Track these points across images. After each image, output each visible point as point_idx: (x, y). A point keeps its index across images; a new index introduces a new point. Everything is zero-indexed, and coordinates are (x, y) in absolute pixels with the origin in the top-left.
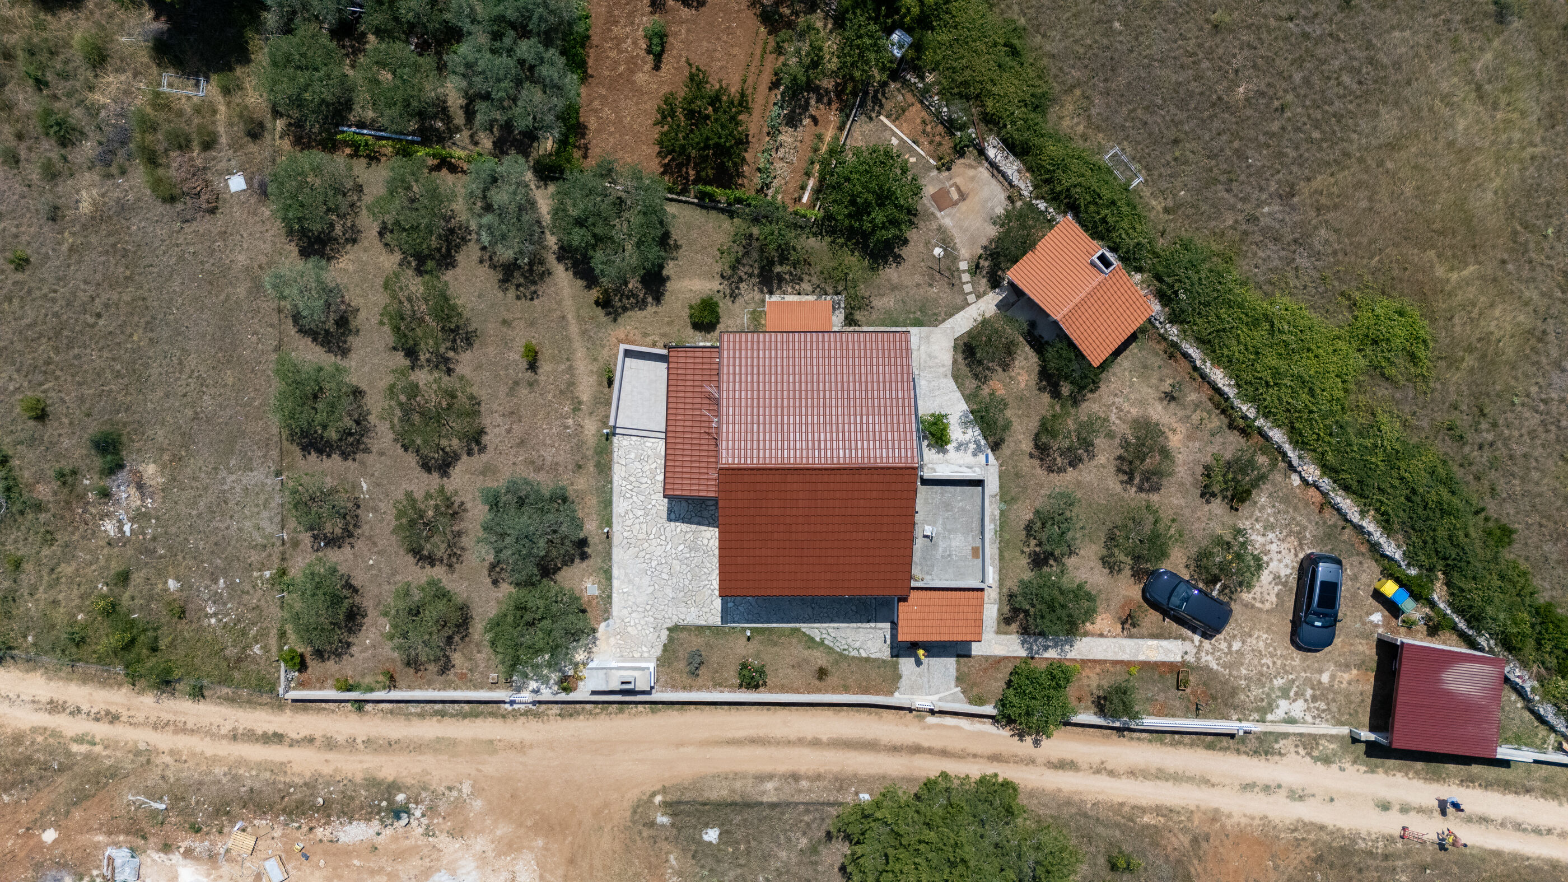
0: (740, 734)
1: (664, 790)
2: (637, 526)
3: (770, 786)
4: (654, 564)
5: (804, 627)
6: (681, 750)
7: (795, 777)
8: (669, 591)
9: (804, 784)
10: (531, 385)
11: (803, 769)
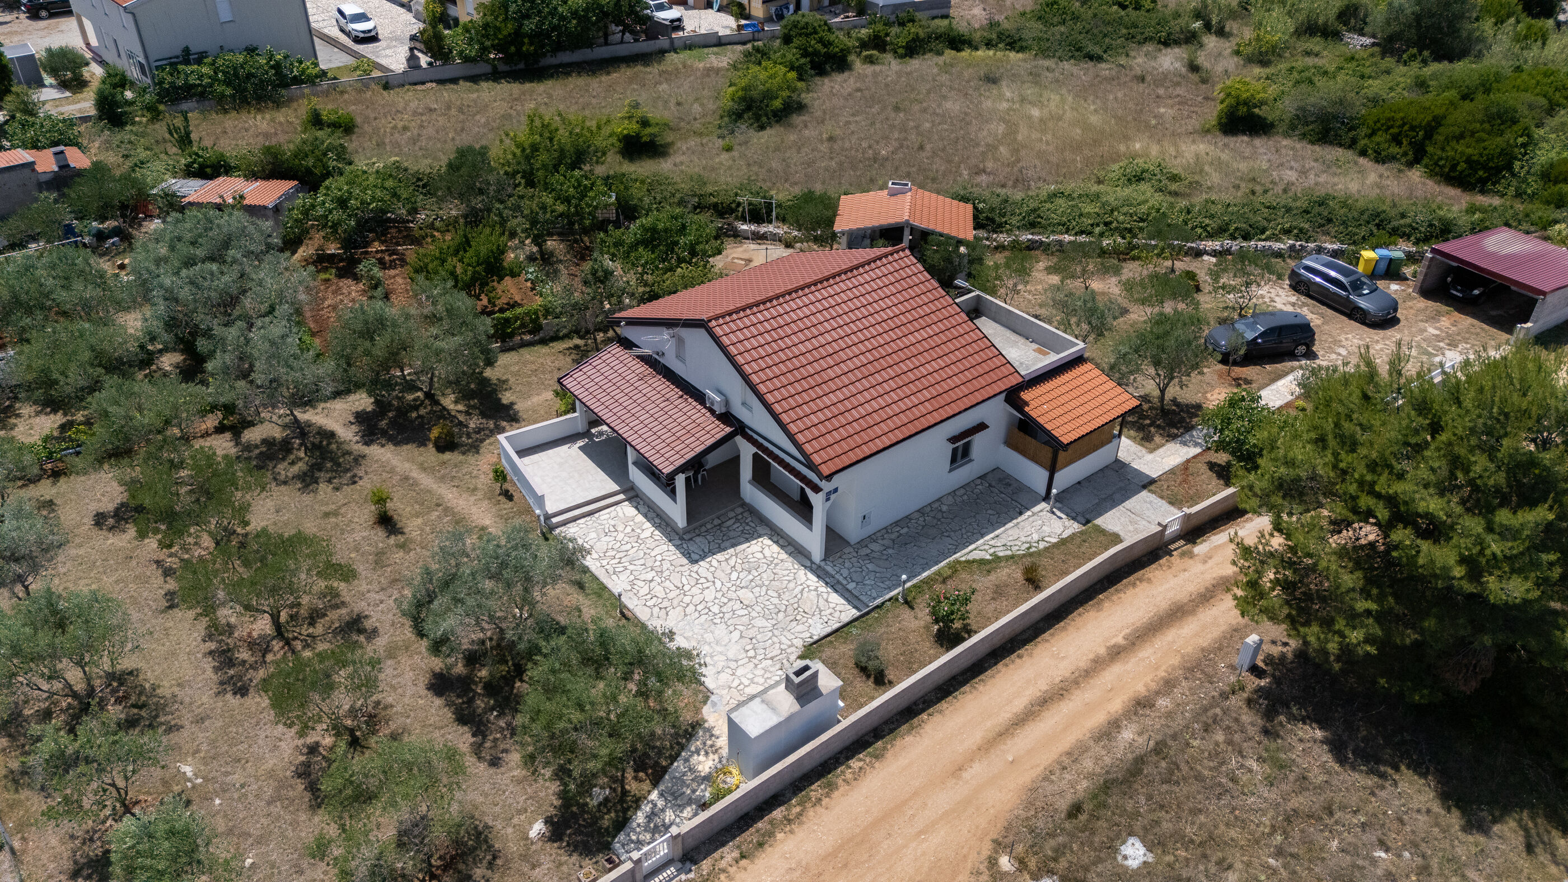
0: (1019, 704)
1: (999, 846)
2: (659, 589)
3: (1128, 734)
4: (715, 609)
5: (960, 555)
6: (966, 775)
7: (1142, 704)
8: (760, 622)
9: (1163, 703)
10: (402, 546)
11: (1140, 688)
